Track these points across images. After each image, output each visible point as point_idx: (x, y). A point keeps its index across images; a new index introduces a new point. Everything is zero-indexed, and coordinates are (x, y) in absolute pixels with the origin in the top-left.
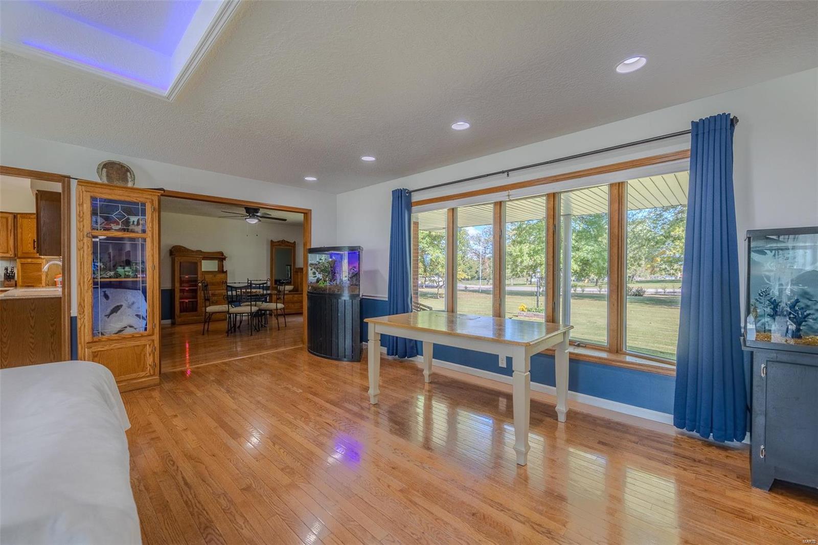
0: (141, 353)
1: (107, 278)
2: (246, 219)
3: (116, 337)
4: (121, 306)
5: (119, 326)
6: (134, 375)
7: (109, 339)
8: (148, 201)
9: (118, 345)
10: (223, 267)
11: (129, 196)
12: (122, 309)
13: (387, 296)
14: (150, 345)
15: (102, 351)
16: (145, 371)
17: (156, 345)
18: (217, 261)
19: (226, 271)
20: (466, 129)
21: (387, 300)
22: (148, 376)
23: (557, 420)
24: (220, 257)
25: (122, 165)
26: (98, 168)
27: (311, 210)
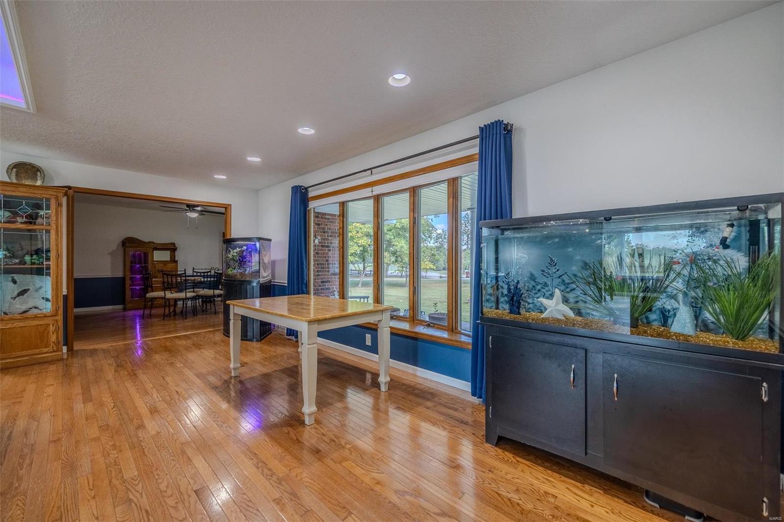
0: (44, 332)
1: (11, 265)
2: (186, 213)
3: (19, 317)
4: (28, 290)
5: (24, 307)
6: (37, 351)
7: (11, 319)
8: (53, 197)
9: (21, 324)
10: (175, 257)
11: (33, 193)
12: (28, 293)
13: (286, 282)
14: (53, 325)
15: (5, 329)
16: (48, 348)
17: (60, 324)
18: (169, 252)
19: (177, 260)
20: (311, 135)
21: (286, 285)
22: (51, 352)
23: (380, 390)
24: (172, 248)
25: (32, 166)
26: (8, 168)
27: (231, 205)
